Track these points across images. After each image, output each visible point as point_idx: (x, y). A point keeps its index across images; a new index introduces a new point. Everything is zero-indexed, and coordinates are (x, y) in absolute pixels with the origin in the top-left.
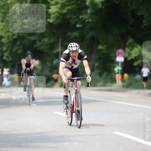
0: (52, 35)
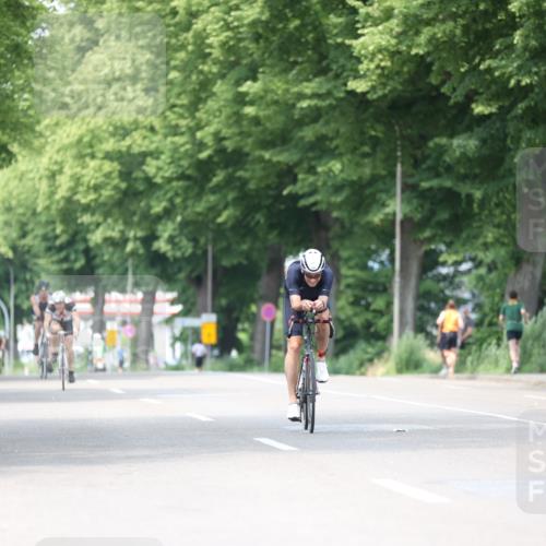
0: (366, 149)
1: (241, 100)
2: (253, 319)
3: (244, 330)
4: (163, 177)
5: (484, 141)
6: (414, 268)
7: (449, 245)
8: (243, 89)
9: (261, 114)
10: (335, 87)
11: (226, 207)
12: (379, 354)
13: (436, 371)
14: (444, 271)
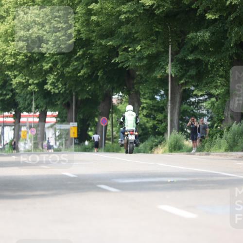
1: (89, 13)
2: (96, 125)
3: (91, 130)
4: (50, 54)
5: (213, 34)
6: (178, 99)
7: (196, 86)
8: (91, 7)
9: (100, 20)
10: (138, 7)
11: (82, 69)
12: (160, 143)
13: (189, 151)
14: (193, 100)
